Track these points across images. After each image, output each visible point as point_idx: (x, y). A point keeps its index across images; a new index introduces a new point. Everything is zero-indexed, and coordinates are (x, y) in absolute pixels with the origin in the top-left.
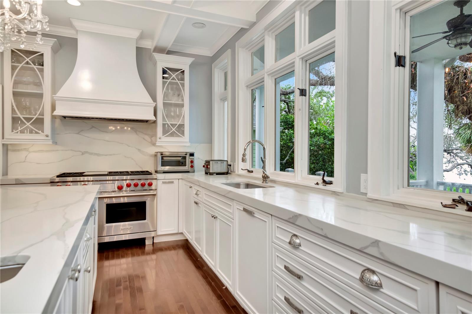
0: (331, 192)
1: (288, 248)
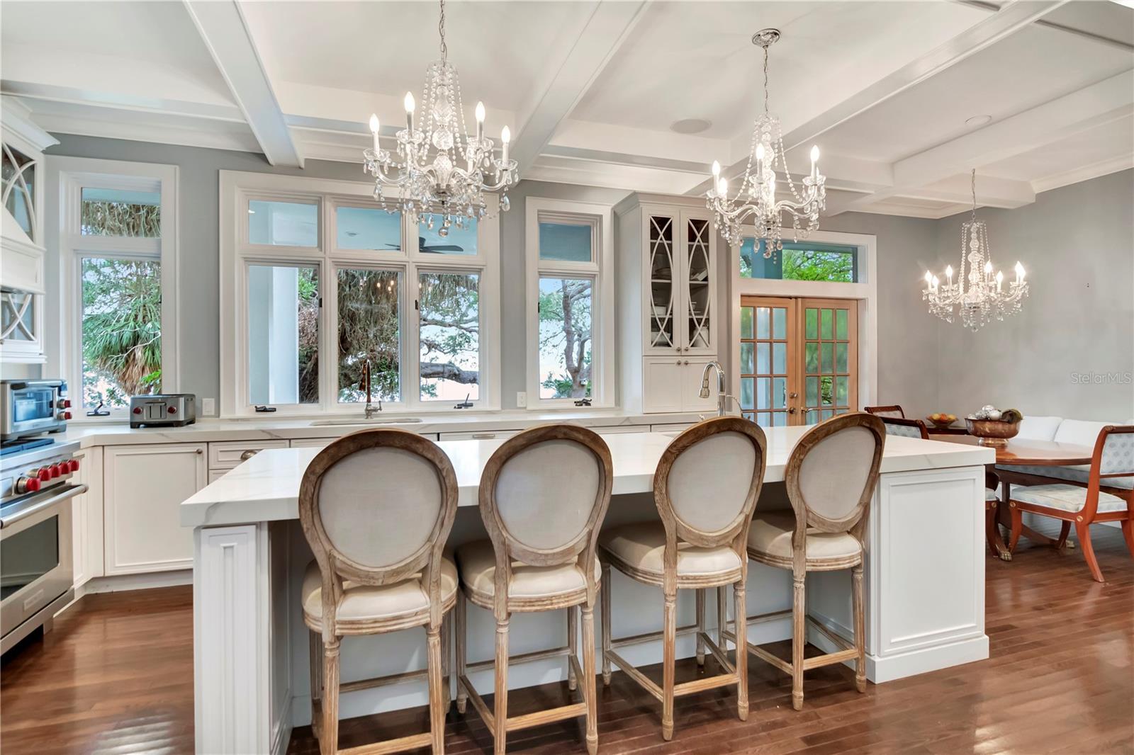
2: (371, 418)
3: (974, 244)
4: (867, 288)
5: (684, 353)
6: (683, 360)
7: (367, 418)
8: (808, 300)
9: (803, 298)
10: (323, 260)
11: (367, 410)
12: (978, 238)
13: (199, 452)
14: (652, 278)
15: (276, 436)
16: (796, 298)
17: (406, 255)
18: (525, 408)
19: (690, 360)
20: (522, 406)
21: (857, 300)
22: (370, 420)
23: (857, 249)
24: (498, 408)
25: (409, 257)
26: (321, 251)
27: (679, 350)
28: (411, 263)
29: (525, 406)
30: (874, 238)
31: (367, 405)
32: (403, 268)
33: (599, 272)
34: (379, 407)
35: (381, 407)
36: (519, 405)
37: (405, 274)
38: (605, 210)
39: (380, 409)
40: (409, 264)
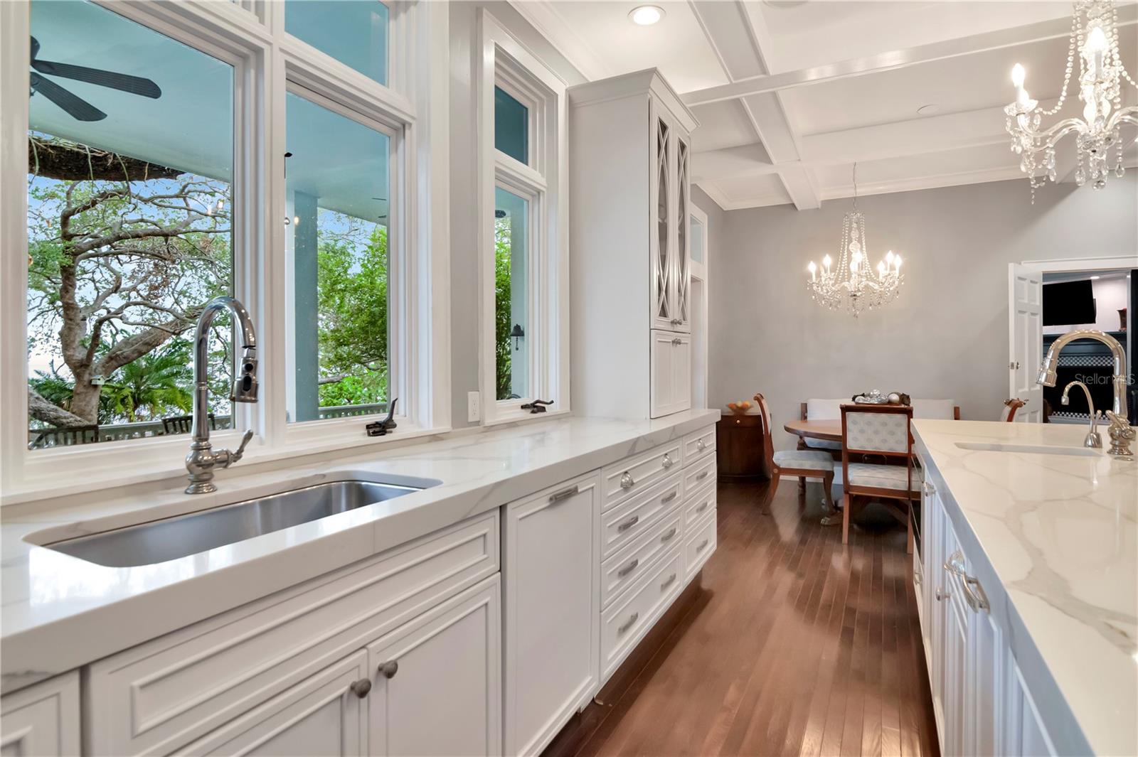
0: (427, 439)
1: (624, 496)
3: (854, 235)
4: (702, 270)
5: (676, 328)
6: (677, 336)
7: (197, 491)
11: (197, 462)
12: (858, 228)
18: (477, 423)
20: (474, 419)
24: (445, 427)
27: (673, 323)
28: (275, 48)
29: (478, 419)
30: (706, 216)
31: (198, 449)
32: (244, 58)
33: (547, 188)
34: (234, 451)
35: (241, 451)
36: (471, 419)
37: (253, 72)
38: (560, 88)
39: (238, 455)
40: (272, 50)
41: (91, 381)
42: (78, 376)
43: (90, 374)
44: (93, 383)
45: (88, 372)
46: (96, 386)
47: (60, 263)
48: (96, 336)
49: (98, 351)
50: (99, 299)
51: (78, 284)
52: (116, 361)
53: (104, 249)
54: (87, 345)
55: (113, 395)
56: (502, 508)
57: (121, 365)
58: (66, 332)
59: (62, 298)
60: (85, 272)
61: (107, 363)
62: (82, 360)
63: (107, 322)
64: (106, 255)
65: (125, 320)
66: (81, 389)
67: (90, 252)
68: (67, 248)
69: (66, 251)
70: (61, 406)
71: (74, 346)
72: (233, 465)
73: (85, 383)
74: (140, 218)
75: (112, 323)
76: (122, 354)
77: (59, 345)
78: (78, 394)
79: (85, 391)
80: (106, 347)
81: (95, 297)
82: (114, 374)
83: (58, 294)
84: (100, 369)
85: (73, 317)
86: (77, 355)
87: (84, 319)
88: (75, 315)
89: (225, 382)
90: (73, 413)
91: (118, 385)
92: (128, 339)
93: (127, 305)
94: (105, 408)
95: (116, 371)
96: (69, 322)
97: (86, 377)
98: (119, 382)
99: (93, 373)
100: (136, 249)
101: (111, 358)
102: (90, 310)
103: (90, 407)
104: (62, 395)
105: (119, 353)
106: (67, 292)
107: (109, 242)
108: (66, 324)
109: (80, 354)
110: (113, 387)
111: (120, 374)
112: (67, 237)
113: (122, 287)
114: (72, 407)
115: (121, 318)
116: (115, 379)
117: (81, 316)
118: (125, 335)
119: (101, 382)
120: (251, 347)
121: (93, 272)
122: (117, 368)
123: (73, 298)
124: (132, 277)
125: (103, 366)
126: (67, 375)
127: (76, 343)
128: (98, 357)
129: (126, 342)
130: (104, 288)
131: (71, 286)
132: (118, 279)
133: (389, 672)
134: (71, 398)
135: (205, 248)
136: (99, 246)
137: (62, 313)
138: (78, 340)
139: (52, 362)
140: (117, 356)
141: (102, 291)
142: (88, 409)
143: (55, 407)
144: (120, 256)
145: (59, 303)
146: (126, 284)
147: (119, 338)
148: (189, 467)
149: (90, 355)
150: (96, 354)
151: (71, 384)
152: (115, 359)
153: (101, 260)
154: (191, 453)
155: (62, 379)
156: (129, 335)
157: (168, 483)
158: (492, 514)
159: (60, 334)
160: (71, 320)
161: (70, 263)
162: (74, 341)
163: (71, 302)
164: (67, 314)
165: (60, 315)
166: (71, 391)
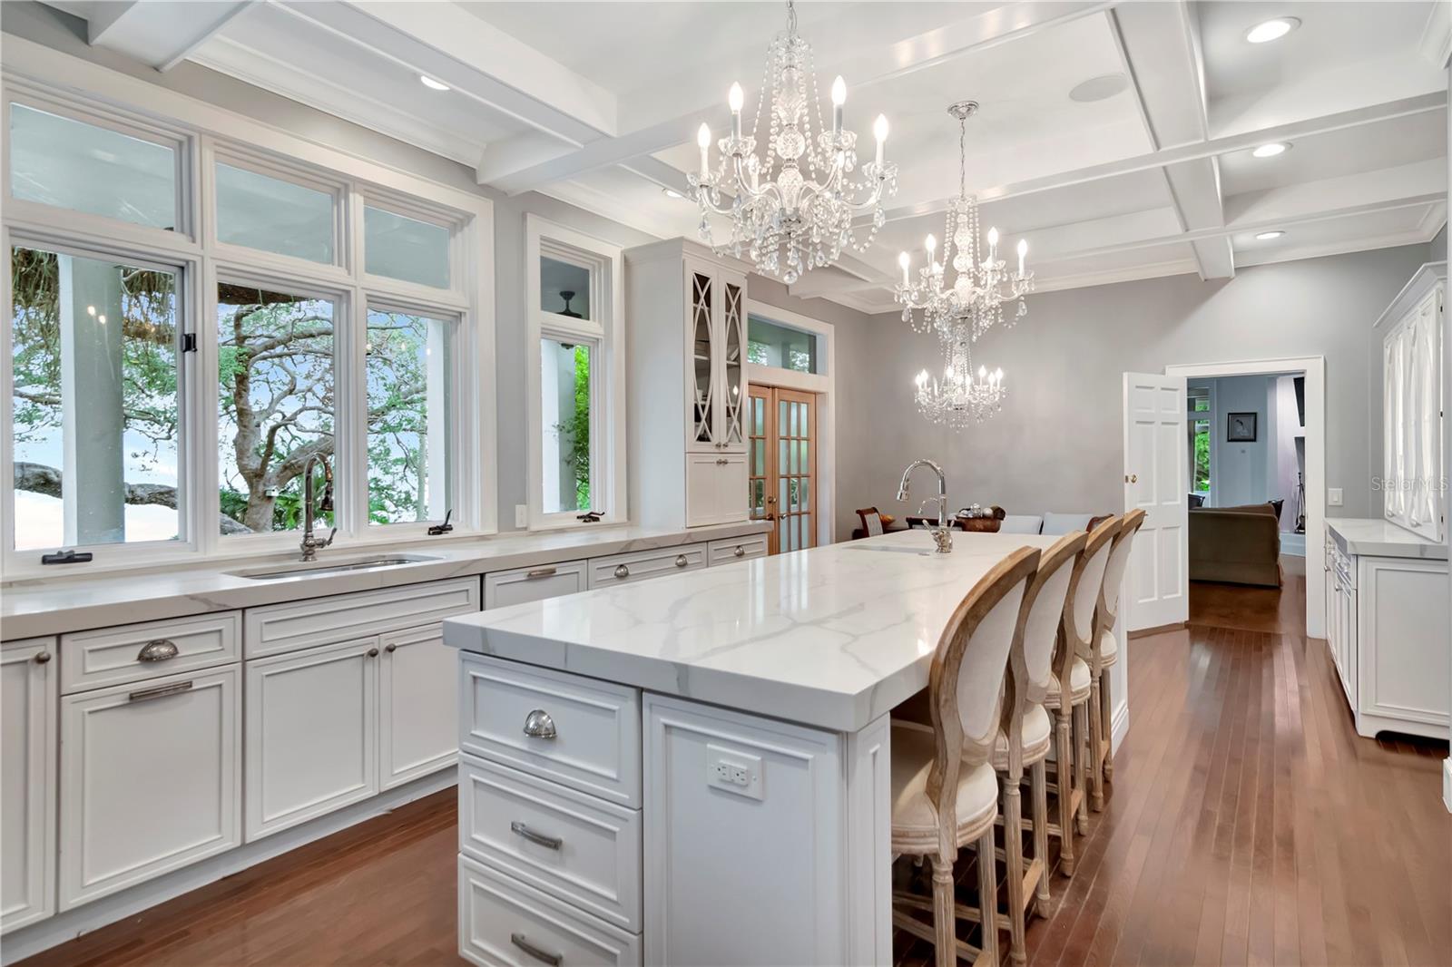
0: (475, 538)
2: (314, 559)
4: (825, 382)
5: (722, 450)
6: (723, 457)
7: (305, 560)
8: (784, 391)
9: (779, 388)
10: (198, 259)
11: (305, 544)
13: (41, 660)
14: (696, 354)
15: (220, 605)
16: (773, 387)
17: (349, 274)
18: (526, 529)
19: (730, 458)
20: (521, 526)
21: (815, 393)
22: (310, 564)
23: (815, 337)
24: (493, 530)
25: (356, 279)
26: (194, 241)
27: (718, 446)
28: (358, 288)
29: (525, 526)
30: (832, 327)
31: (306, 537)
32: (340, 296)
33: (605, 336)
34: (327, 539)
35: (331, 539)
36: (518, 525)
37: (344, 305)
38: (614, 253)
39: (330, 542)
40: (356, 290)
41: (265, 492)
42: (251, 486)
43: (265, 485)
44: (268, 494)
45: (262, 482)
46: (270, 498)
47: (235, 371)
48: (271, 443)
49: (273, 459)
50: (273, 402)
51: (251, 386)
52: (291, 469)
53: (279, 350)
54: (262, 451)
55: (286, 508)
56: (482, 576)
57: (296, 475)
58: (240, 441)
59: (236, 403)
60: (258, 373)
61: (281, 472)
62: (257, 469)
63: (283, 427)
64: (280, 356)
65: (299, 427)
66: (256, 502)
67: (265, 353)
68: (241, 355)
69: (239, 358)
70: (236, 518)
71: (249, 455)
72: (326, 547)
73: (260, 494)
74: (314, 315)
75: (287, 428)
76: (297, 463)
77: (234, 452)
78: (253, 506)
79: (259, 503)
80: (281, 456)
81: (270, 401)
82: (289, 483)
83: (232, 398)
84: (274, 479)
85: (247, 424)
86: (251, 464)
87: (258, 425)
88: (249, 422)
89: (407, 493)
90: (248, 526)
91: (293, 497)
92: (303, 447)
93: (304, 409)
94: (280, 521)
95: (291, 481)
96: (243, 429)
97: (261, 488)
98: (295, 493)
99: (267, 484)
100: (310, 349)
101: (285, 468)
102: (264, 415)
103: (264, 521)
104: (237, 507)
105: (293, 461)
106: (241, 397)
107: (284, 343)
108: (240, 431)
109: (254, 463)
110: (287, 499)
111: (295, 485)
112: (241, 340)
113: (297, 388)
114: (246, 520)
115: (295, 425)
116: (290, 490)
117: (256, 421)
118: (299, 441)
119: (275, 494)
120: (329, 481)
121: (268, 373)
122: (291, 478)
123: (247, 403)
124: (308, 376)
125: (278, 476)
126: (242, 486)
127: (251, 451)
128: (274, 465)
129: (302, 450)
130: (279, 389)
131: (245, 390)
132: (293, 379)
133: (391, 649)
134: (245, 511)
135: (381, 345)
136: (273, 347)
137: (236, 419)
138: (252, 447)
139: (226, 471)
140: (292, 465)
141: (277, 393)
142: (262, 522)
143: (230, 519)
144: (293, 357)
145: (233, 407)
146: (301, 384)
147: (294, 446)
148: (302, 548)
149: (264, 464)
150: (270, 463)
151: (246, 495)
152: (290, 469)
153: (276, 360)
154: (303, 539)
155: (236, 490)
156: (303, 442)
157: (291, 556)
158: (474, 578)
159: (234, 441)
160: (245, 427)
161: (243, 370)
162: (248, 450)
163: (245, 407)
164: (241, 421)
165: (234, 422)
166: (246, 503)
